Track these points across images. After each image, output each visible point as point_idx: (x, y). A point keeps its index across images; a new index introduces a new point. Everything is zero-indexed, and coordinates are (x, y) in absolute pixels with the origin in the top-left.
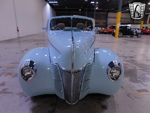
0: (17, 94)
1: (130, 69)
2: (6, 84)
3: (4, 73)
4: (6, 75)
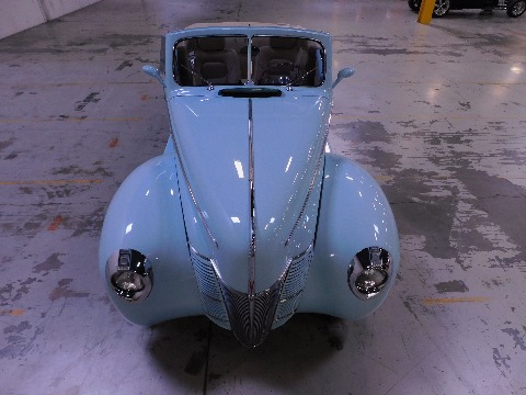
0: (101, 300)
1: (436, 198)
2: (62, 263)
3: (45, 218)
4: (52, 228)
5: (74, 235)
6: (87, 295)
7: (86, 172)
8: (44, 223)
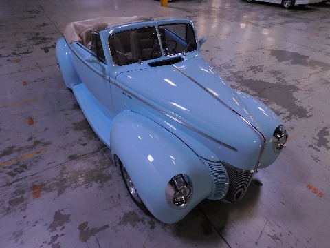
2: (69, 215)
3: (23, 192)
4: (37, 195)
5: (60, 193)
6: (107, 226)
7: (27, 148)
8: (25, 196)
